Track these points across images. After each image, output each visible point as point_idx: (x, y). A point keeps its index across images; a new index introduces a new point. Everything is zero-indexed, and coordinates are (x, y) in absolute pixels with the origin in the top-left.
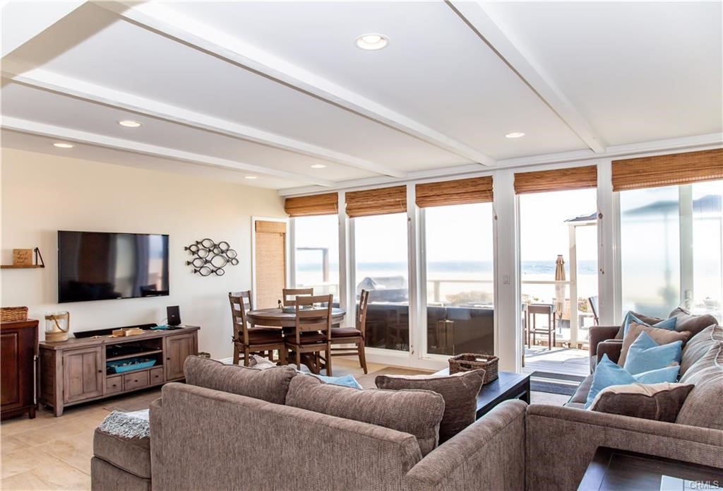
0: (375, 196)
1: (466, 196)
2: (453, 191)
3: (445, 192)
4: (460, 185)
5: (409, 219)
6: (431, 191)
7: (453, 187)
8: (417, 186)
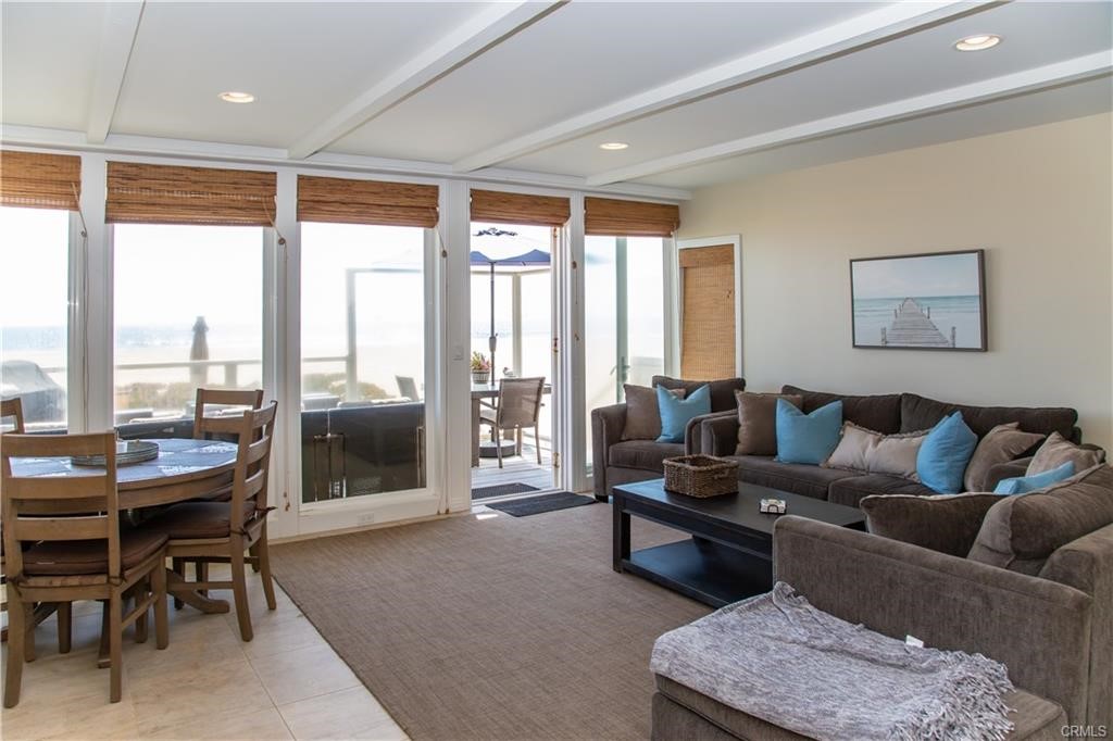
0: (195, 182)
1: (397, 211)
2: (371, 200)
3: (360, 198)
4: (385, 191)
5: (282, 241)
6: (331, 193)
7: (375, 193)
8: (301, 178)
